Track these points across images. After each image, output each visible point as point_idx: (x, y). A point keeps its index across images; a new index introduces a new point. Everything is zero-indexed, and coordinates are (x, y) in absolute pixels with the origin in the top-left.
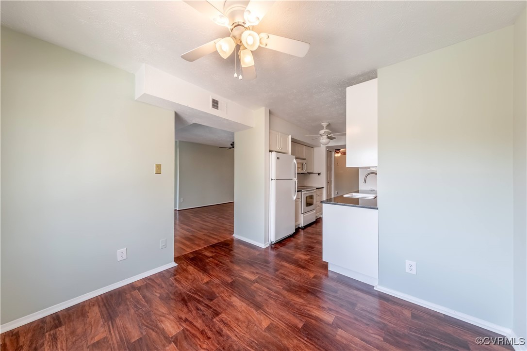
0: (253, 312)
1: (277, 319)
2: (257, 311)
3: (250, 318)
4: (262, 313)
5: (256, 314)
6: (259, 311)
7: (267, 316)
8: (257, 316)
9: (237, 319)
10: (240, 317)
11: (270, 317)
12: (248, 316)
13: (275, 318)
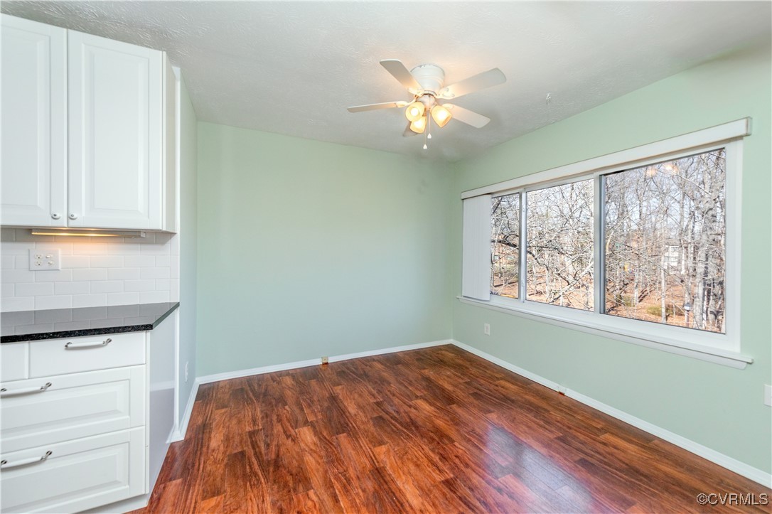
0: (392, 467)
1: (364, 448)
2: (384, 467)
3: (399, 462)
4: (378, 462)
5: (388, 463)
6: (382, 465)
7: (374, 455)
8: (388, 461)
9: (417, 466)
10: (412, 467)
11: (370, 453)
12: (401, 465)
13: (365, 450)
